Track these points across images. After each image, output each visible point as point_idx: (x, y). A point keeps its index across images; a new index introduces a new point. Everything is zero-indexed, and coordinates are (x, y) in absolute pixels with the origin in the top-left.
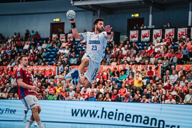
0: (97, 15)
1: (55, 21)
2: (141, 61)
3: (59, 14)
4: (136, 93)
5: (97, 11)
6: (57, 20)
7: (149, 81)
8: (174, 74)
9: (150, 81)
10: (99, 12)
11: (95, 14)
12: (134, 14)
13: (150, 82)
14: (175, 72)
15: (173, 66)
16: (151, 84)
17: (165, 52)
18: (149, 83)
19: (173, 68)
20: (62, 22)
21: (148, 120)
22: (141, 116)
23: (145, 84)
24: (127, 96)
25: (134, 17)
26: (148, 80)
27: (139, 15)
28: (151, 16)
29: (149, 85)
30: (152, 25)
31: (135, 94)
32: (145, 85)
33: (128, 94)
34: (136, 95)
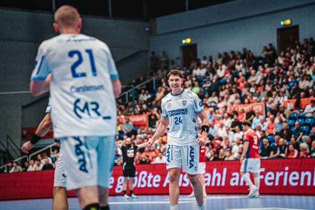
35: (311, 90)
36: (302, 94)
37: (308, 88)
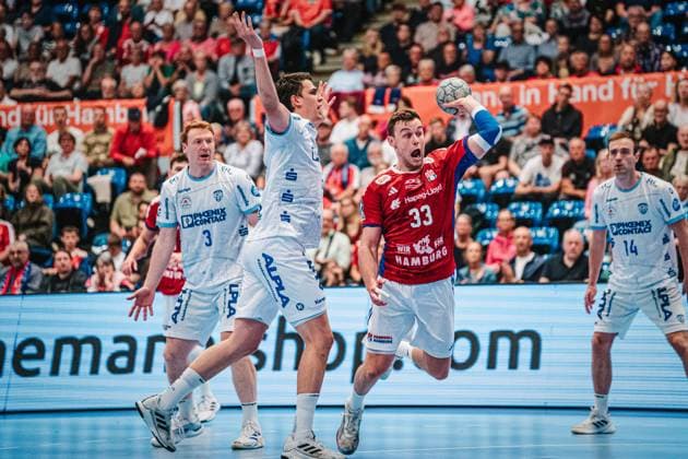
2: (74, 79)
4: (62, 246)
7: (123, 180)
8: (243, 140)
9: (128, 180)
13: (133, 185)
14: (249, 130)
15: (235, 104)
16: (139, 193)
17: (199, 34)
18: (127, 189)
19: (238, 110)
21: (131, 354)
22: (95, 342)
23: (104, 196)
24: (16, 265)
26: (117, 175)
29: (124, 198)
31: (55, 247)
32: (103, 204)
33: (19, 252)
34: (61, 255)
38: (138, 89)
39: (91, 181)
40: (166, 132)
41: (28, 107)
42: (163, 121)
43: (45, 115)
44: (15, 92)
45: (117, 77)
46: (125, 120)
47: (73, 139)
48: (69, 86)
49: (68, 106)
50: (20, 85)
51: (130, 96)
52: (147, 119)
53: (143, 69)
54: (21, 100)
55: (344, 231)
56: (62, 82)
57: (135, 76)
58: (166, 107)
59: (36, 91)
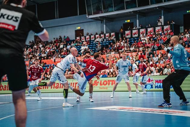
0: (104, 23)
1: (78, 29)
3: (79, 24)
5: (103, 20)
6: (79, 28)
8: (155, 56)
10: (104, 21)
11: (102, 22)
12: (127, 20)
19: (155, 53)
20: (82, 29)
25: (127, 22)
27: (130, 21)
28: (138, 21)
30: (139, 26)
35: (45, 57)
36: (43, 58)
37: (45, 56)
38: (141, 51)
39: (136, 62)
40: (145, 56)
41: (128, 53)
42: (145, 54)
43: (130, 54)
44: (126, 52)
45: (139, 49)
46: (140, 54)
47: (133, 57)
48: (133, 51)
49: (133, 53)
50: (127, 51)
51: (140, 51)
52: (143, 54)
53: (142, 48)
54: (127, 53)
55: (170, 68)
56: (132, 50)
57: (141, 49)
58: (145, 53)
59: (129, 52)
